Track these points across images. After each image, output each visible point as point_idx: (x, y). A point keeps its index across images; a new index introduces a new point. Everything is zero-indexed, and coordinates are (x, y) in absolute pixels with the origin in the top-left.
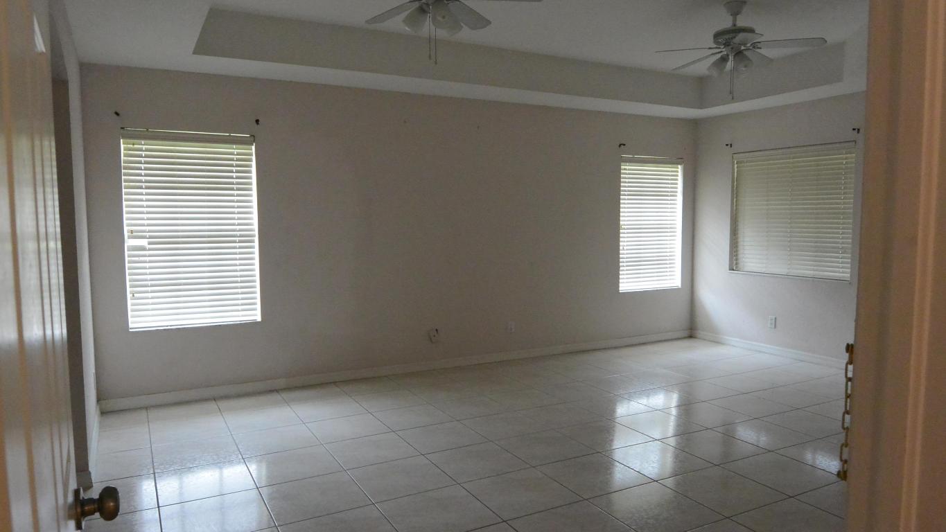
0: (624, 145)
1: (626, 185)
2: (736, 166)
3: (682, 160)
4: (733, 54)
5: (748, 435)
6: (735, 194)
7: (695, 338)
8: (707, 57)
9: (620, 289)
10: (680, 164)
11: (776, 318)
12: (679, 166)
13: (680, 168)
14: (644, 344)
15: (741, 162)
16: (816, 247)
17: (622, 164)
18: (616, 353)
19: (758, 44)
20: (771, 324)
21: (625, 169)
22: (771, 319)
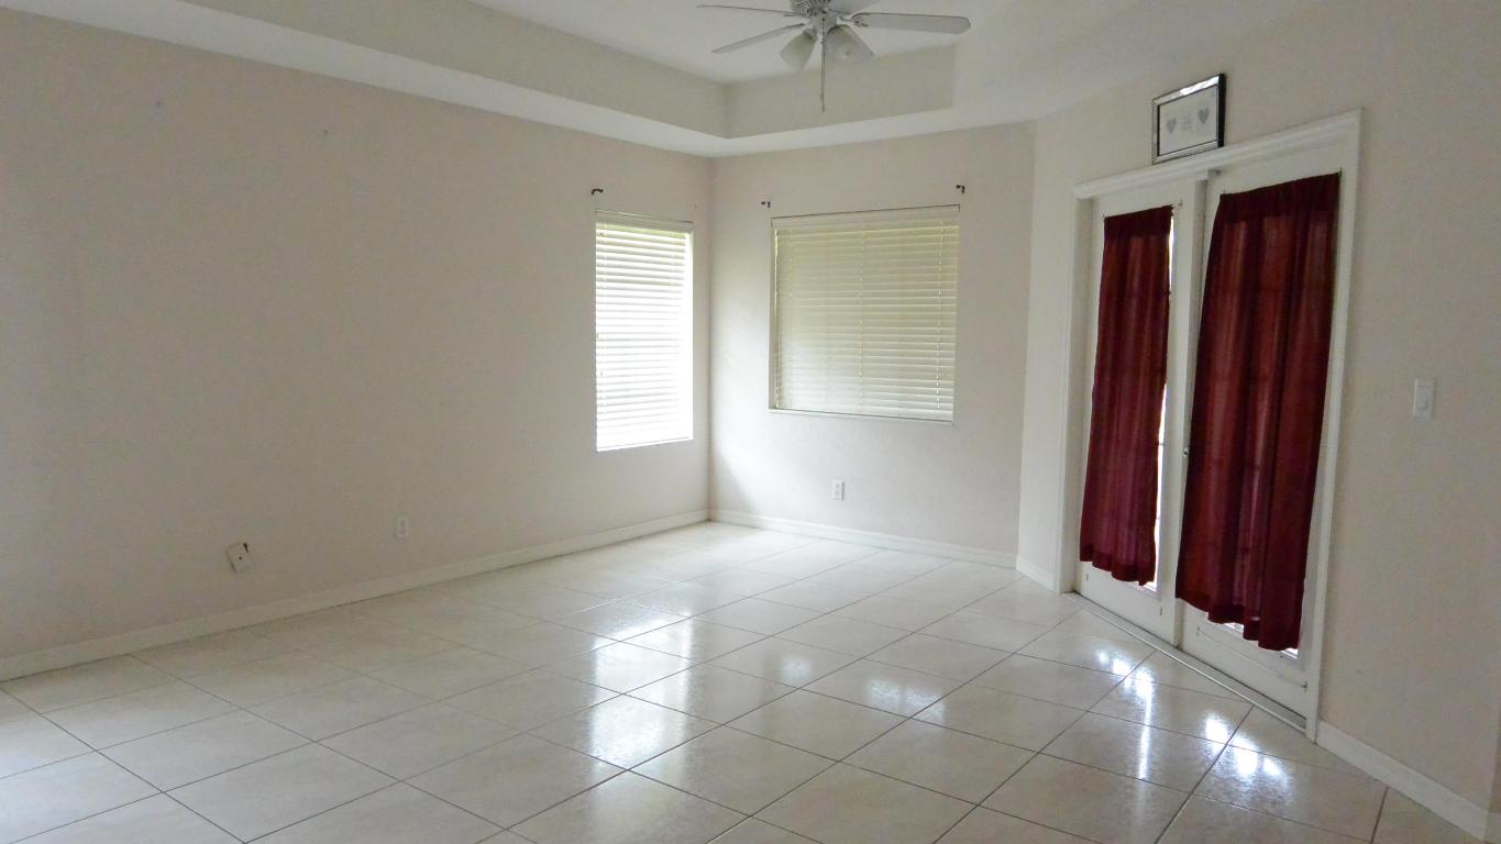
0: (601, 191)
1: (604, 264)
2: (776, 238)
3: (691, 225)
4: (826, 30)
5: (796, 669)
6: (777, 285)
7: (717, 522)
8: (776, 33)
9: (598, 445)
10: (689, 232)
11: (843, 484)
12: (687, 235)
13: (688, 239)
14: (640, 538)
15: (786, 232)
16: (902, 369)
17: (598, 224)
18: (595, 558)
19: (864, 17)
20: (837, 493)
21: (601, 235)
22: (837, 486)
